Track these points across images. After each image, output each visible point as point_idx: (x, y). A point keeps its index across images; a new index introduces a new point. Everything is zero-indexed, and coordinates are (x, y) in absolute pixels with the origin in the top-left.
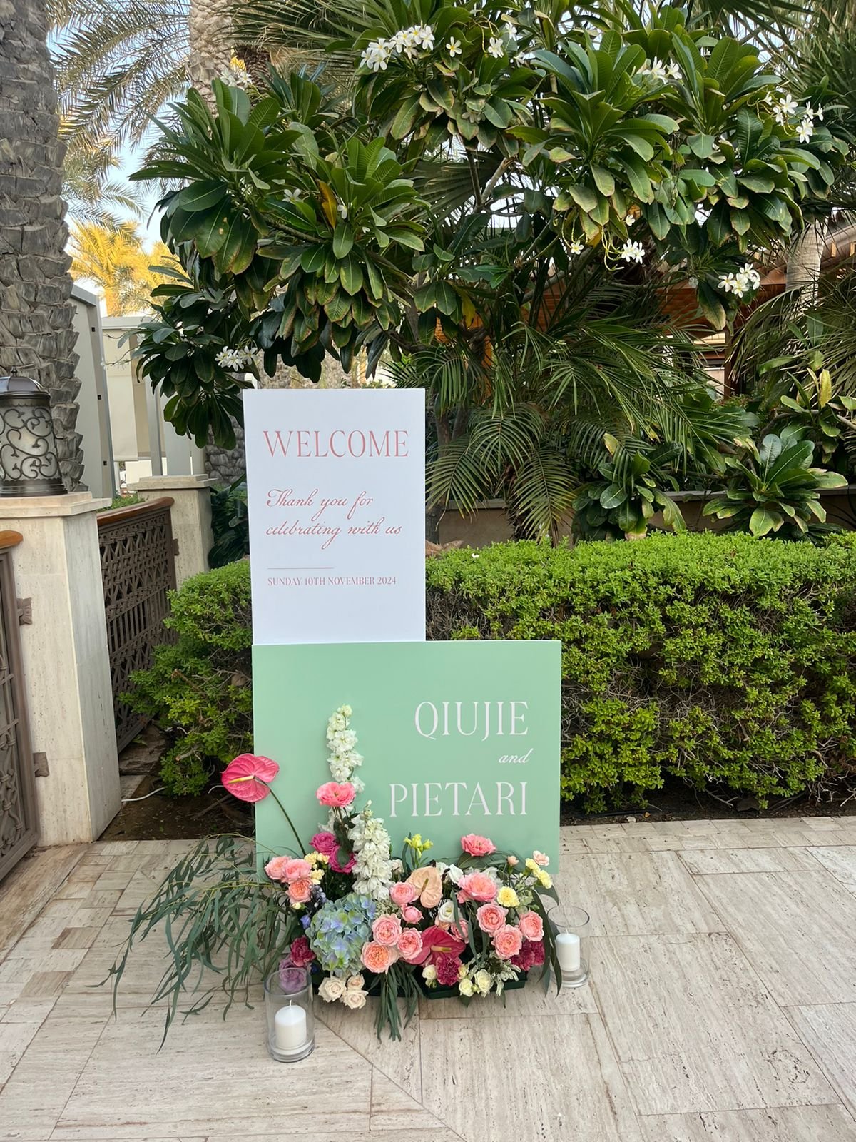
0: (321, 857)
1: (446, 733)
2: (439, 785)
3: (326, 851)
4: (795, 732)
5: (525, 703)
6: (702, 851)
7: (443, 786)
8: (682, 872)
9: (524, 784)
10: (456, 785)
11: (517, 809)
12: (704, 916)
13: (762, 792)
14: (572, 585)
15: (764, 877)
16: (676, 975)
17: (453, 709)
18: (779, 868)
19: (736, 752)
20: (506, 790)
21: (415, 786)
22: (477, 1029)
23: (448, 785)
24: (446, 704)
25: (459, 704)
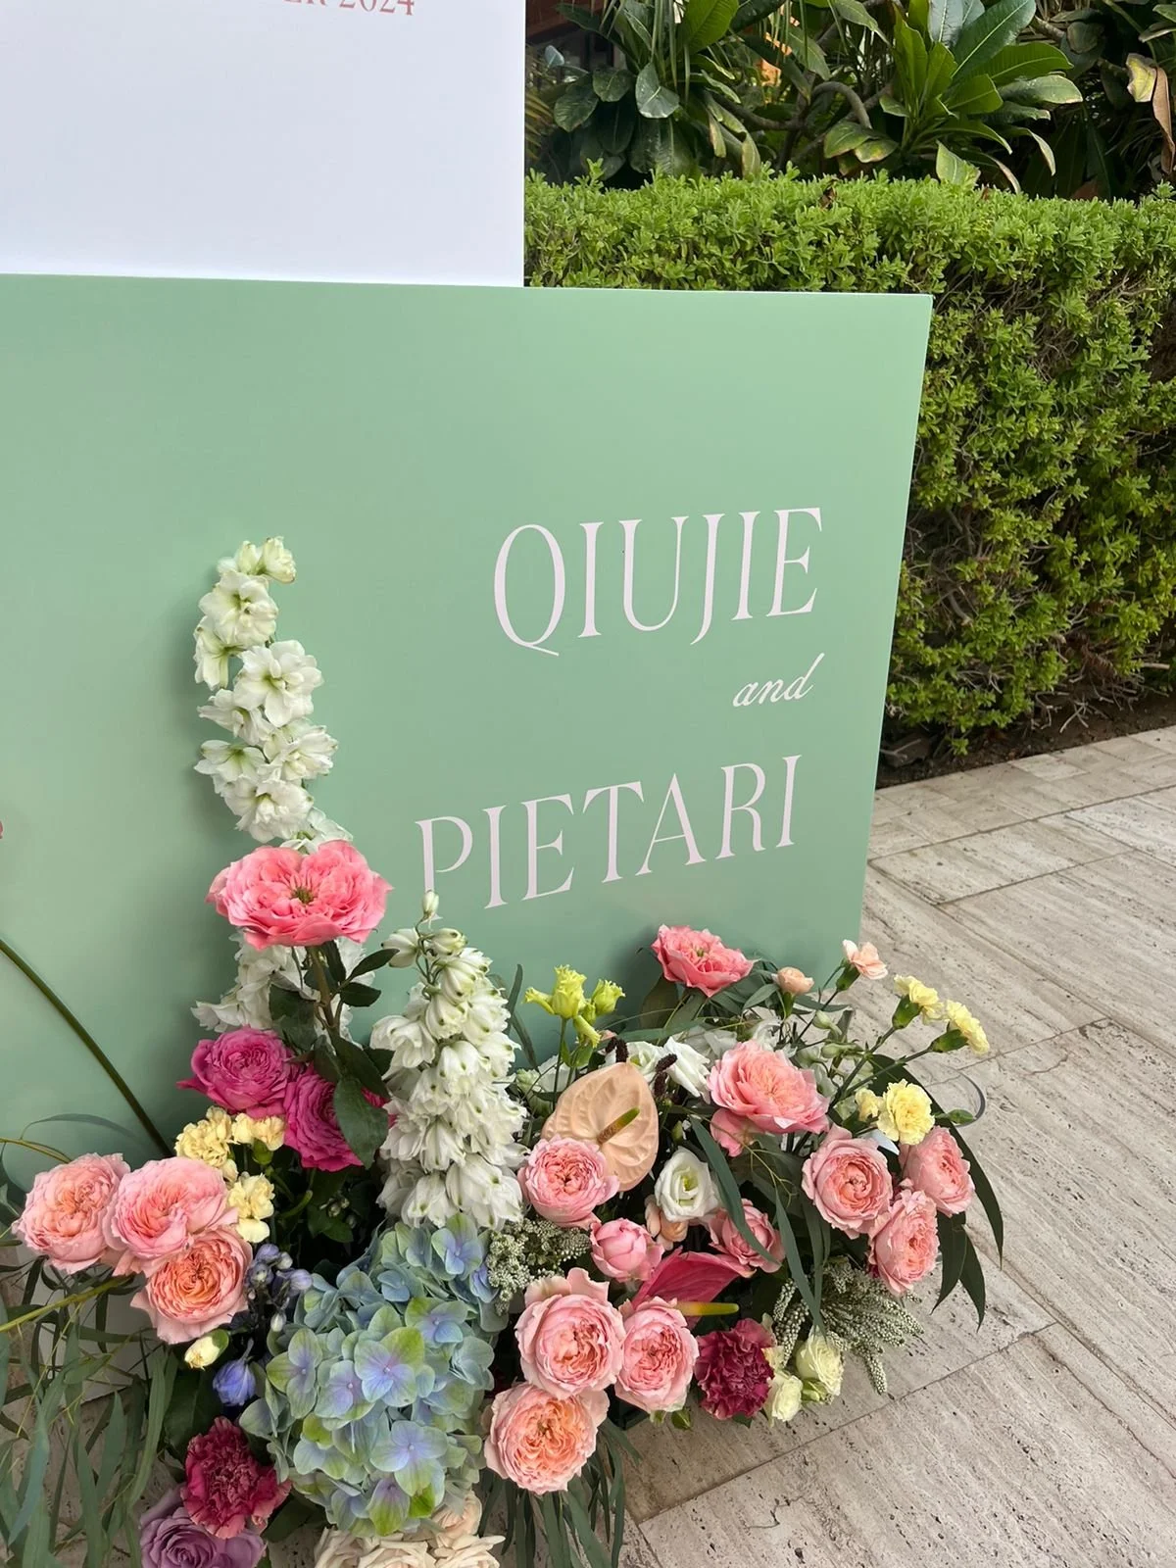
0: (244, 1130)
1: (590, 630)
2: (566, 799)
3: (262, 1105)
4: (1041, 598)
5: (816, 512)
6: (911, 852)
7: (578, 801)
8: (913, 903)
9: (791, 761)
10: (614, 790)
11: (771, 833)
12: (1035, 992)
13: (966, 723)
14: (695, 249)
15: (1054, 882)
16: (1111, 1152)
17: (610, 543)
18: (1065, 864)
19: (944, 650)
20: (745, 781)
21: (494, 813)
22: (816, 1495)
23: (591, 794)
24: (591, 529)
25: (630, 526)
